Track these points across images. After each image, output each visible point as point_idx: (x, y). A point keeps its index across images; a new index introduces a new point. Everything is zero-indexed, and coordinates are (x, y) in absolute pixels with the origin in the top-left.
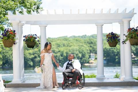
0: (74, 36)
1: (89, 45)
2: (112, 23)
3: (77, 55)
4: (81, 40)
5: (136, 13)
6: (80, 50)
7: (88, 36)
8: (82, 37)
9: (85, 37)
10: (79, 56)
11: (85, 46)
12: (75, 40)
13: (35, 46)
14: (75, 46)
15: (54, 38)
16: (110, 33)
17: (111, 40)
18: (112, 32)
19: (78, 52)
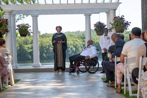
0: (69, 32)
1: (82, 40)
2: (99, 13)
3: (71, 49)
4: (75, 36)
5: (121, 3)
6: (74, 44)
7: (82, 32)
8: (76, 33)
9: (78, 33)
10: (73, 50)
11: (79, 40)
12: (70, 36)
13: (27, 35)
14: (70, 41)
15: (51, 34)
16: (97, 23)
17: (99, 29)
18: (99, 22)
19: (72, 46)
